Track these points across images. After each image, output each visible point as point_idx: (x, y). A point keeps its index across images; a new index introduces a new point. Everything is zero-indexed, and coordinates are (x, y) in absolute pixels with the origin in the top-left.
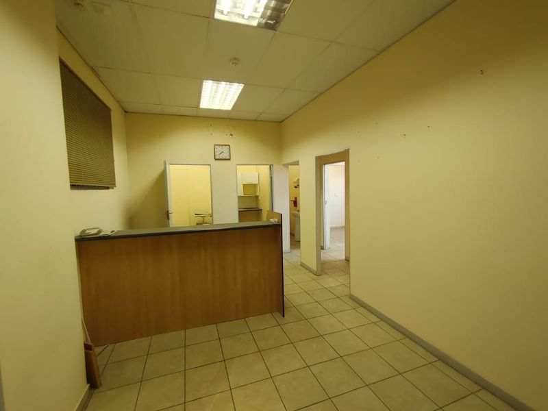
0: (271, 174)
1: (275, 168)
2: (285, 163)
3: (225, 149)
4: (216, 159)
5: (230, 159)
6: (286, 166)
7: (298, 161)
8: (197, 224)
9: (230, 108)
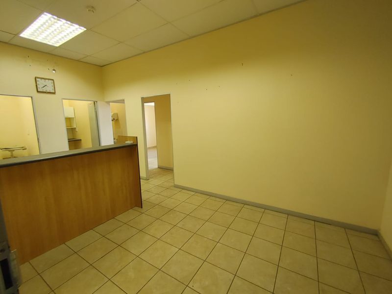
0: (95, 109)
1: (99, 104)
2: (107, 100)
3: (49, 83)
4: (38, 91)
5: (54, 93)
6: (108, 103)
7: (124, 100)
8: (4, 159)
9: (57, 45)
